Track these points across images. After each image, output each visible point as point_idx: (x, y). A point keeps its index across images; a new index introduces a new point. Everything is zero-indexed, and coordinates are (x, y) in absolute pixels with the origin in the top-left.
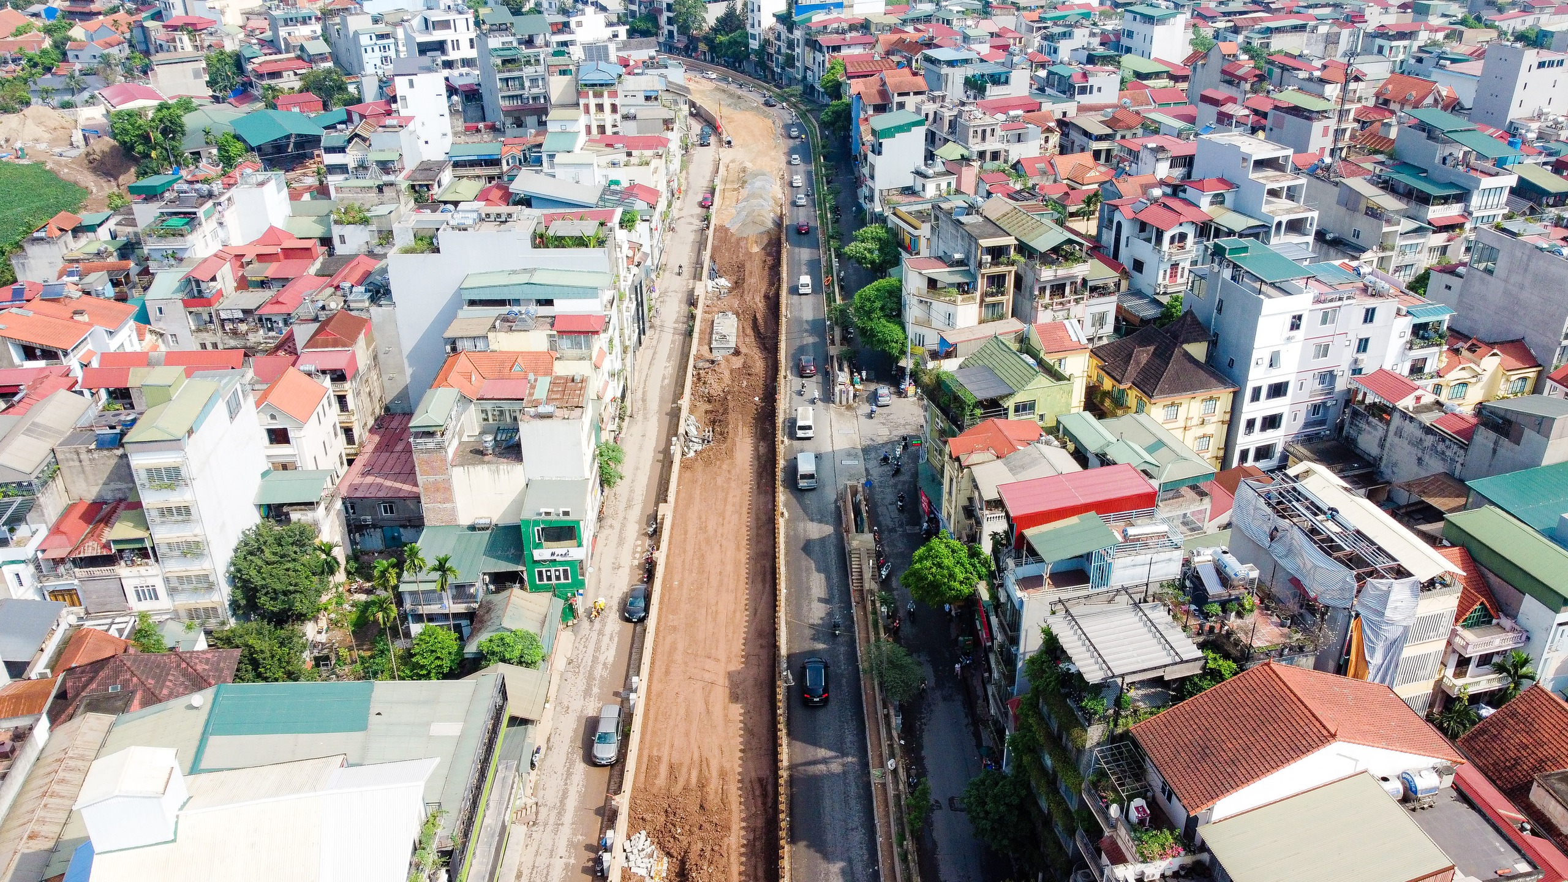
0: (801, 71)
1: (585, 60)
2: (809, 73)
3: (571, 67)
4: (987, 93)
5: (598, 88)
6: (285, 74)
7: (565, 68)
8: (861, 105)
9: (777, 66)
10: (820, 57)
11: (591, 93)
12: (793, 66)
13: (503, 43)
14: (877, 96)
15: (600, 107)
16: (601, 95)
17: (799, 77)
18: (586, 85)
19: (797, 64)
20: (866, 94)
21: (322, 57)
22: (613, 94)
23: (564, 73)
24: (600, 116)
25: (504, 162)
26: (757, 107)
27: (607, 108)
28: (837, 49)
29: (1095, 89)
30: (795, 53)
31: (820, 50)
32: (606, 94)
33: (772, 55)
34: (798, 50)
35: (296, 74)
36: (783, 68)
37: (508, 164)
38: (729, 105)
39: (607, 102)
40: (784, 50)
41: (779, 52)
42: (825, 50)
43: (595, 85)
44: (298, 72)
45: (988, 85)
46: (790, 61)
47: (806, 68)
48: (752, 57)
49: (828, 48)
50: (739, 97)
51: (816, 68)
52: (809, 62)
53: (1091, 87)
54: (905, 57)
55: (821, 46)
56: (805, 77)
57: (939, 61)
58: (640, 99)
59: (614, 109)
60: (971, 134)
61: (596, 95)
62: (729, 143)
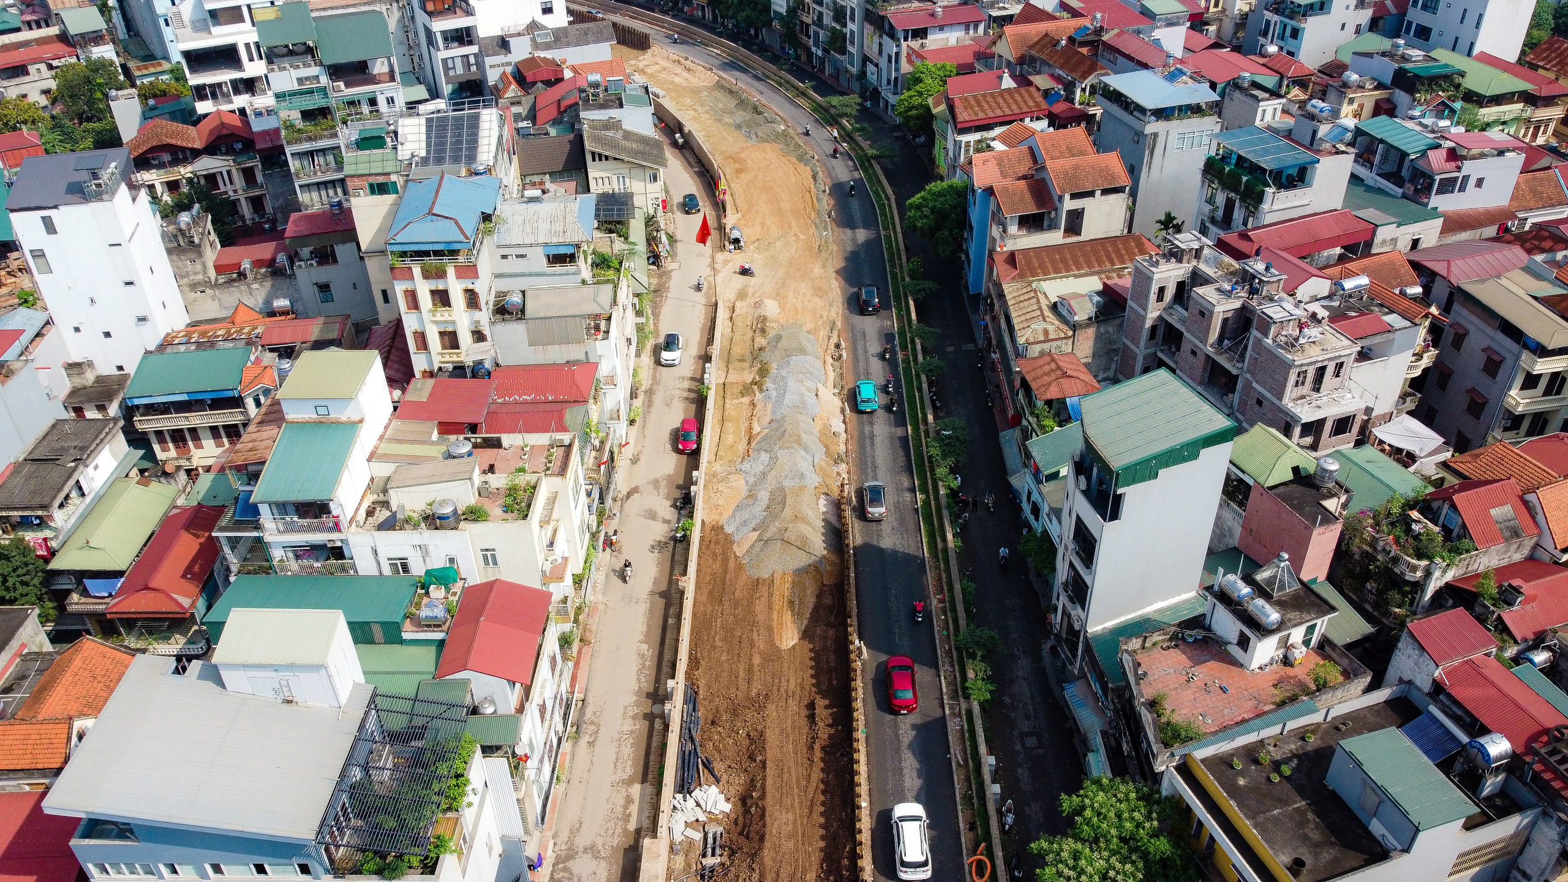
0: (857, 61)
1: (425, 161)
2: (871, 68)
3: (394, 178)
4: (1265, 206)
5: (432, 261)
6: (32, 69)
7: (381, 179)
8: (992, 206)
9: (816, 45)
10: (891, 47)
11: (417, 271)
12: (843, 51)
13: (300, 81)
14: (1028, 197)
15: (442, 298)
16: (441, 274)
17: (854, 70)
18: (403, 254)
19: (850, 48)
20: (1005, 189)
21: (96, 38)
22: (469, 271)
23: (380, 189)
24: (442, 315)
25: (250, 403)
26: (785, 134)
27: (458, 298)
28: (921, 33)
29: (1472, 182)
30: (847, 31)
31: (892, 35)
32: (451, 272)
33: (808, 26)
34: (851, 26)
35: (50, 67)
36: (824, 50)
37: (258, 403)
38: (738, 127)
39: (456, 288)
40: (827, 20)
41: (819, 22)
42: (901, 36)
43: (426, 253)
44: (55, 63)
45: (1270, 191)
46: (838, 41)
47: (866, 59)
48: (776, 24)
49: (906, 32)
50: (756, 110)
51: (883, 62)
52: (872, 50)
53: (1466, 178)
54: (1058, 79)
55: (891, 27)
56: (863, 74)
57: (1143, 110)
58: (538, 260)
59: (472, 300)
60: (1292, 378)
61: (426, 275)
62: (736, 241)
